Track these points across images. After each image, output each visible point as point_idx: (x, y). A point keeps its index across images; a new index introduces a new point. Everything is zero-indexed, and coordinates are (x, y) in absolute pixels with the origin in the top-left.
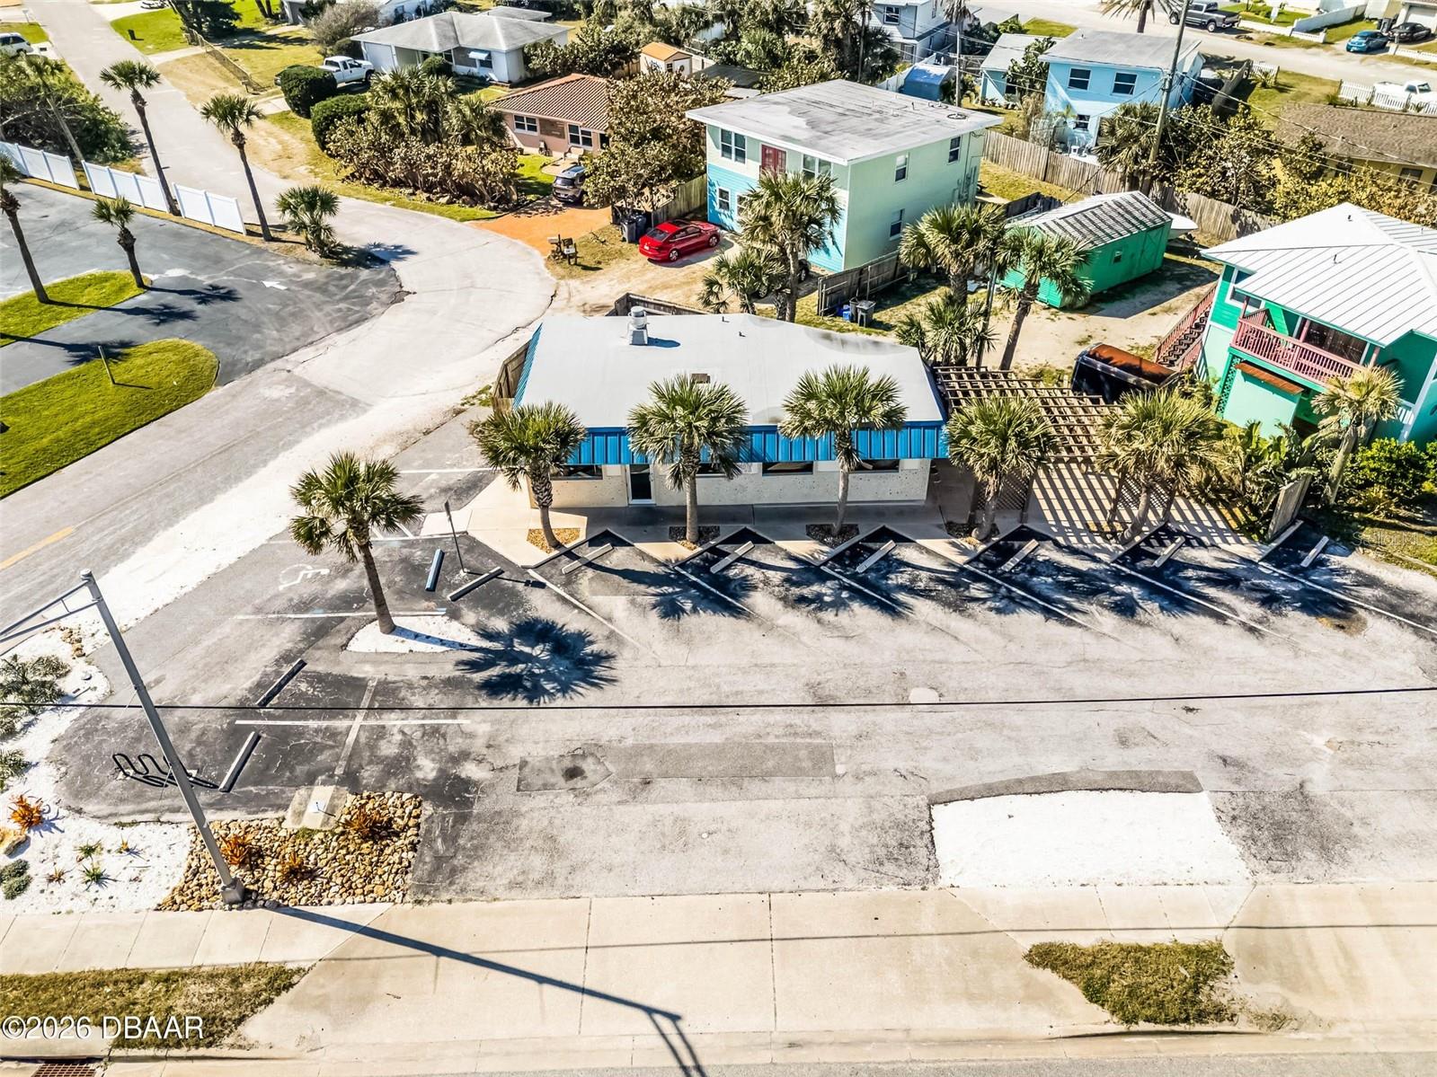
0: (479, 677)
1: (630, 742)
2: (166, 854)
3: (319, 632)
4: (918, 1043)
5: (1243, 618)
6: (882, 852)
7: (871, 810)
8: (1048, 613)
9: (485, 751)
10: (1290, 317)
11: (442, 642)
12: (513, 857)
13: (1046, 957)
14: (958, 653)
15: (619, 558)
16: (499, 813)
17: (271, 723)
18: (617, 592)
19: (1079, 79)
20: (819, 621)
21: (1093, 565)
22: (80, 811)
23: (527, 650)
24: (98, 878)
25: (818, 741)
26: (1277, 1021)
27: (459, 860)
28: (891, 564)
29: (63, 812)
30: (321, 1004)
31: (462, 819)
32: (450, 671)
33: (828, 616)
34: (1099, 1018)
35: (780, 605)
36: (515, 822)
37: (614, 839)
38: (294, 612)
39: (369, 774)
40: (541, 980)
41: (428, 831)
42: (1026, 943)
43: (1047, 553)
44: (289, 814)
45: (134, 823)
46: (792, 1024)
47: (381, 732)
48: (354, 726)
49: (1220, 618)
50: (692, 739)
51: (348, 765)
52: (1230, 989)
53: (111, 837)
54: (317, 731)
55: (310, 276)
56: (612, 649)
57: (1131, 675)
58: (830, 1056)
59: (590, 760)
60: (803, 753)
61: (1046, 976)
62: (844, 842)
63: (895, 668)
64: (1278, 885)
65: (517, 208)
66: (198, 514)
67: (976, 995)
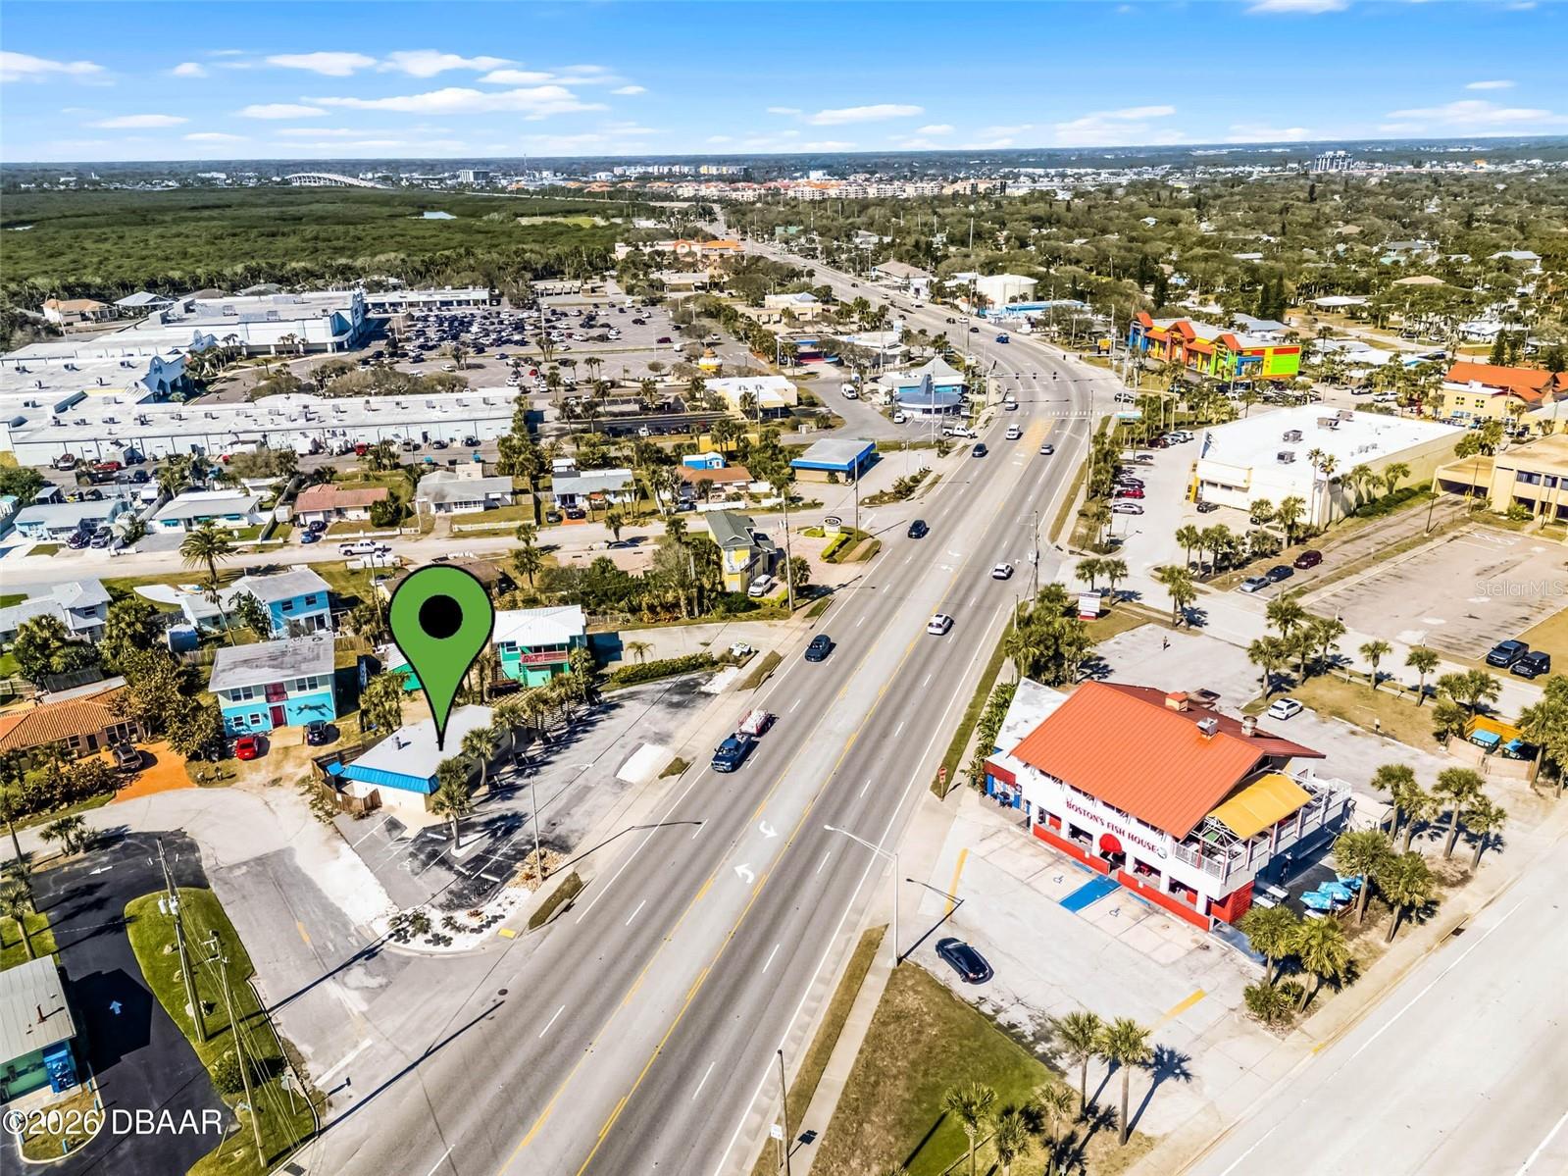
0: (499, 835)
1: (551, 814)
2: (514, 892)
3: (443, 862)
4: (664, 797)
5: (605, 718)
6: (621, 788)
7: (609, 785)
8: (575, 742)
9: (531, 837)
10: (530, 648)
11: (477, 839)
12: (571, 837)
13: (662, 777)
14: (575, 759)
15: (473, 801)
16: (556, 837)
17: (479, 872)
18: (489, 805)
19: (287, 605)
20: (539, 776)
21: (566, 729)
22: (482, 906)
23: (496, 826)
24: (512, 903)
25: (581, 786)
26: (693, 758)
27: (564, 846)
28: (531, 758)
29: (479, 909)
30: (586, 871)
31: (552, 843)
32: (491, 840)
33: (539, 773)
34: (677, 776)
35: (527, 780)
36: (561, 835)
37: (581, 822)
38: (427, 867)
39: (518, 857)
40: (606, 843)
41: (551, 849)
42: (656, 778)
43: (555, 734)
44: (520, 871)
45: (497, 897)
46: (647, 812)
47: (504, 854)
48: (496, 858)
49: (602, 720)
50: (561, 804)
51: (512, 860)
52: (685, 760)
53: (499, 901)
54: (491, 864)
55: (105, 858)
56: (514, 811)
58: (657, 809)
59: (552, 821)
60: (583, 790)
61: (665, 778)
62: (612, 792)
63: (569, 769)
64: (671, 746)
66: (326, 892)
67: (661, 788)
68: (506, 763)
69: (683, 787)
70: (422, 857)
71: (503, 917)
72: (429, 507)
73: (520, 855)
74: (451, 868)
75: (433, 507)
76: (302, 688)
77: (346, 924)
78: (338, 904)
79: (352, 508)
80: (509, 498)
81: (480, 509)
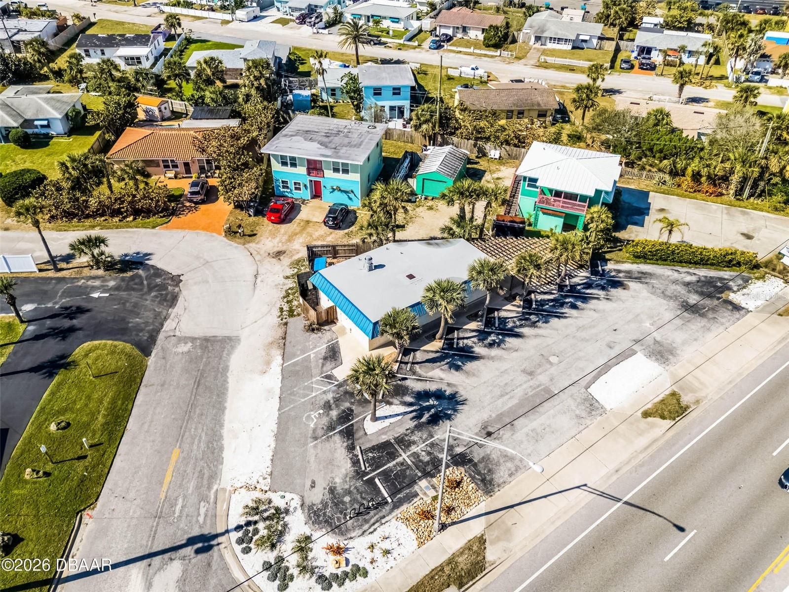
0: (424, 419)
1: (494, 415)
2: (399, 532)
3: (349, 434)
4: (641, 452)
5: (602, 296)
6: (588, 410)
7: (575, 400)
8: (559, 317)
9: (456, 442)
11: (398, 415)
12: (501, 468)
13: (646, 414)
14: (549, 341)
15: (419, 356)
16: (483, 457)
17: (376, 473)
18: (433, 369)
19: (377, 92)
20: (503, 349)
21: (554, 296)
22: (351, 538)
23: (428, 404)
24: (387, 552)
25: (543, 387)
26: (697, 402)
27: (488, 478)
28: (503, 321)
29: (346, 542)
30: (498, 539)
31: (475, 465)
32: (412, 424)
33: (503, 346)
34: (668, 423)
35: (486, 349)
36: (491, 457)
37: (522, 446)
38: (331, 432)
39: (429, 469)
40: (545, 497)
41: (470, 475)
42: (639, 414)
43: (540, 297)
44: (421, 495)
45: (375, 530)
46: (613, 466)
47: (416, 455)
48: (404, 456)
49: (598, 299)
50: (510, 404)
51: (420, 471)
52: (686, 399)
53: (374, 538)
54: (394, 466)
55: (112, 283)
56: (455, 389)
57: (594, 327)
58: (628, 468)
59: (489, 427)
60: (543, 393)
61: (649, 419)
62: (578, 412)
63: (539, 354)
64: (671, 368)
65: (174, 213)
66: (228, 416)
67: (641, 433)
68: (474, 317)
69: (671, 445)
70: (334, 413)
71: (365, 574)
72: (529, 39)
73: (430, 468)
74: (351, 448)
75: (533, 39)
76: (336, 170)
77: (214, 476)
78: (225, 442)
79: (475, 29)
80: (595, 41)
81: (568, 47)
